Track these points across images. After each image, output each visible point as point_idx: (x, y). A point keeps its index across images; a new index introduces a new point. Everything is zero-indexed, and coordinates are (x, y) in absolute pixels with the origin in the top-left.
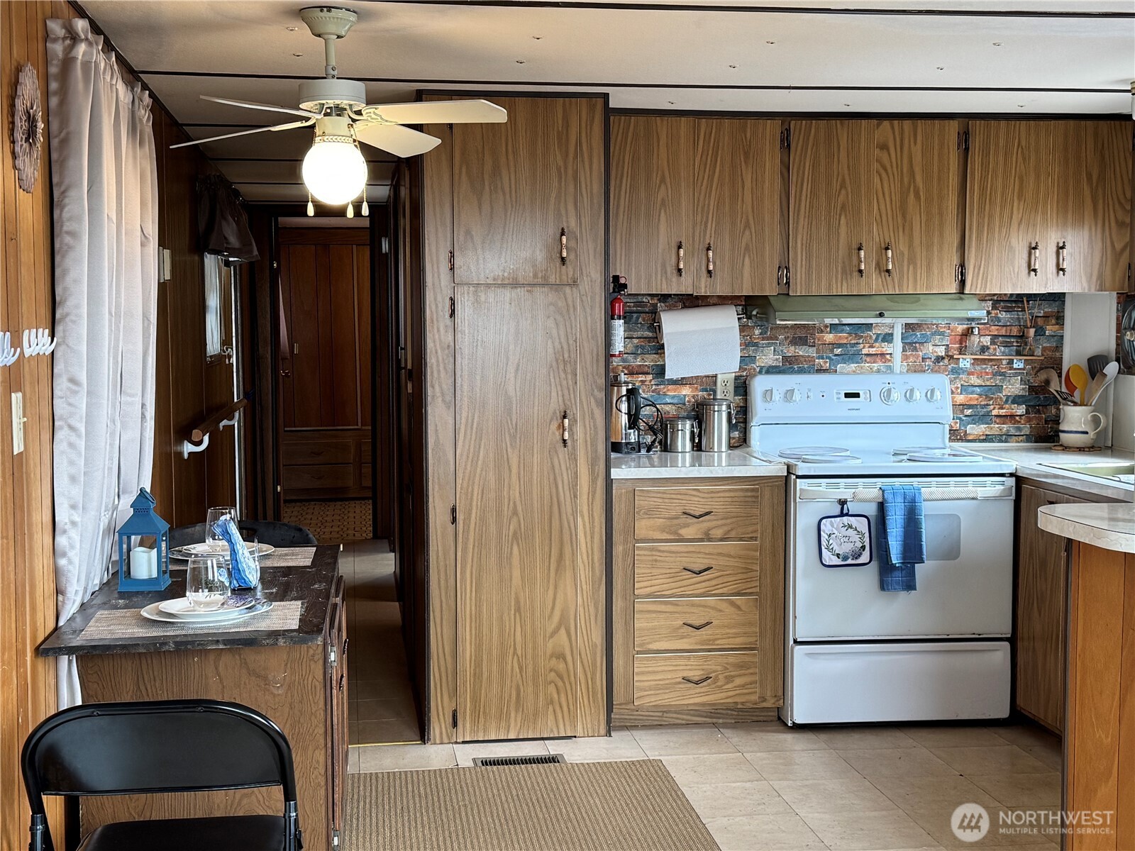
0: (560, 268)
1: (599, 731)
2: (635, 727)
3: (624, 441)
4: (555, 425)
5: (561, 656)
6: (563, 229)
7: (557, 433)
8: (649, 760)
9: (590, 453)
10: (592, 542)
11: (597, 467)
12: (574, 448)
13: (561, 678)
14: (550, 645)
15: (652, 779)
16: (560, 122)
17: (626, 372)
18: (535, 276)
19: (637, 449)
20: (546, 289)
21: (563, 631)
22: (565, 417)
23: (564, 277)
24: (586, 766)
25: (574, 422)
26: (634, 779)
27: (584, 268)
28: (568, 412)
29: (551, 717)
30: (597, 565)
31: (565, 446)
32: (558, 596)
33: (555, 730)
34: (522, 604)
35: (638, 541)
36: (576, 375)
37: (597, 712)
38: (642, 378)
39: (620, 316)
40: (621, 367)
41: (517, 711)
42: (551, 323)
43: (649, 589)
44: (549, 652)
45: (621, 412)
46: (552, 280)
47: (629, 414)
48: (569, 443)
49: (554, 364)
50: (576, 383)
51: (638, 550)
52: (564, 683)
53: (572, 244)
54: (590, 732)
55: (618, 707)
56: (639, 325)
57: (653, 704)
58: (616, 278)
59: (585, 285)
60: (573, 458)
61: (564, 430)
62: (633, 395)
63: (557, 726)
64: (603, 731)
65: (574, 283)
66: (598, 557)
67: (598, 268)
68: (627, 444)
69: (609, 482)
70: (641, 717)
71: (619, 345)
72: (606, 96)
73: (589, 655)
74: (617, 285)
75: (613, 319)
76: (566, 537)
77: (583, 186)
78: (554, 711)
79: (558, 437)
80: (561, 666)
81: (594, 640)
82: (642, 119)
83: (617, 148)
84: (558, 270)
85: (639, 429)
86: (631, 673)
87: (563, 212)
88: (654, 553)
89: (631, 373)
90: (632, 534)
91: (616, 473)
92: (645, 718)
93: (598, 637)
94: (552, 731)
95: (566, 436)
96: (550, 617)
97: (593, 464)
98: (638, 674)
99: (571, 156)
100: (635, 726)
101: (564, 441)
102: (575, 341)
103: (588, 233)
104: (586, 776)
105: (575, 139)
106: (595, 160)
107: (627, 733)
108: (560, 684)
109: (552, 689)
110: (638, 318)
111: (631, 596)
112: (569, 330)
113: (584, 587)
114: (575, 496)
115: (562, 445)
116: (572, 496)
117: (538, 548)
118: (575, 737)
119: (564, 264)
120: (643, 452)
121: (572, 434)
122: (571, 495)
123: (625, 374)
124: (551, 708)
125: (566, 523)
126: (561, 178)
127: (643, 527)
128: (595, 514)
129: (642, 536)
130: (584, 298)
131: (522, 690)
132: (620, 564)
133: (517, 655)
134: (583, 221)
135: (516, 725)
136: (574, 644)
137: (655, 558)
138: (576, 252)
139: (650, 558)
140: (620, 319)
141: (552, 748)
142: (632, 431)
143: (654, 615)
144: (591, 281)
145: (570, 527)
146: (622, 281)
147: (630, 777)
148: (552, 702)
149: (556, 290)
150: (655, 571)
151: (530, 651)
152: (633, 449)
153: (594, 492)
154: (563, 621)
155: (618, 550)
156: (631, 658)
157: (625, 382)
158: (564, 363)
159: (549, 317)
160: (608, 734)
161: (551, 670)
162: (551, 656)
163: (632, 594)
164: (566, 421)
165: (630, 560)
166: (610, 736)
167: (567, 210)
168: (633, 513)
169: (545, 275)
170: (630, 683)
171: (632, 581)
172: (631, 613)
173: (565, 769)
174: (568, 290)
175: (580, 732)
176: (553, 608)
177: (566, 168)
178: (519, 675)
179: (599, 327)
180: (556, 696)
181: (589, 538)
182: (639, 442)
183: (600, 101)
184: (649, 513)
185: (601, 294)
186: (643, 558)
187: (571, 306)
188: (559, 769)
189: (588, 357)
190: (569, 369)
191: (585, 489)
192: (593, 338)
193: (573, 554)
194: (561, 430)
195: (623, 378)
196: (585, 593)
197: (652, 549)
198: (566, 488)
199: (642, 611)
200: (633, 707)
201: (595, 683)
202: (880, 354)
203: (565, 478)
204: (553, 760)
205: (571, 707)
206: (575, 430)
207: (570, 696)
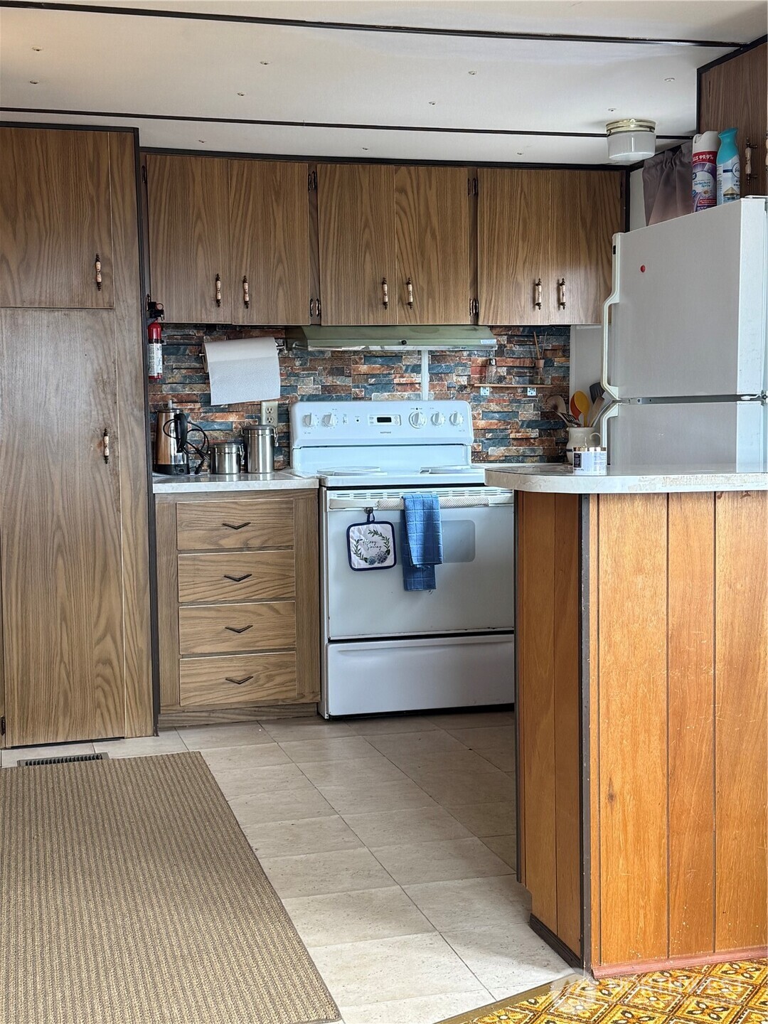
0: (96, 293)
1: (146, 731)
2: (184, 728)
3: (173, 463)
4: (97, 441)
5: (108, 662)
6: (97, 256)
7: (99, 450)
8: (189, 753)
9: (131, 471)
10: (136, 553)
11: (138, 483)
12: (115, 465)
13: (108, 682)
14: (96, 651)
15: (187, 768)
16: (91, 153)
17: (175, 400)
18: (72, 300)
19: (185, 470)
20: (83, 313)
21: (108, 638)
22: (105, 435)
23: (101, 301)
24: (127, 761)
25: (114, 438)
26: (170, 768)
27: (120, 293)
28: (108, 430)
29: (99, 720)
30: (141, 575)
31: (106, 463)
32: (103, 604)
33: (103, 732)
34: (68, 614)
35: (180, 552)
36: (116, 395)
37: (144, 714)
38: (190, 406)
39: (158, 340)
40: (170, 396)
41: (65, 716)
42: (89, 346)
43: (191, 597)
44: (95, 658)
45: (170, 436)
46: (88, 305)
47: (177, 438)
48: (110, 459)
49: (94, 383)
50: (116, 403)
51: (180, 560)
52: (111, 686)
53: (106, 270)
54: (137, 733)
55: (165, 708)
56: (187, 357)
57: (199, 704)
58: (152, 305)
59: (121, 309)
60: (116, 474)
61: (105, 447)
62: (180, 420)
63: (105, 729)
64: (150, 731)
65: (110, 308)
66: (143, 567)
67: (134, 293)
68: (176, 466)
69: (151, 497)
70: (189, 718)
71: (157, 368)
72: (135, 131)
73: (135, 660)
74: (152, 311)
75: (151, 341)
76: (110, 549)
77: (117, 216)
78: (102, 714)
79: (100, 454)
80: (108, 671)
81: (140, 646)
82: (177, 158)
83: (154, 185)
84: (94, 294)
85: (187, 453)
86: (177, 676)
87: (97, 238)
88: (196, 563)
89: (180, 402)
90: (175, 546)
91: (158, 488)
92: (192, 718)
93: (143, 642)
94: (100, 733)
95: (107, 452)
96: (96, 624)
97: (134, 481)
98: (183, 676)
99: (103, 185)
100: (183, 726)
101: (106, 458)
102: (114, 363)
103: (123, 260)
104: (124, 769)
105: (106, 170)
106: (127, 191)
107: (175, 732)
108: (107, 688)
109: (99, 694)
110: (185, 350)
111: (176, 603)
112: (107, 352)
113: (129, 596)
114: (118, 510)
115: (104, 461)
116: (115, 510)
117: (82, 559)
118: (123, 738)
119: (99, 289)
120: (192, 474)
121: (113, 451)
122: (113, 509)
123: (173, 403)
124: (98, 711)
125: (109, 536)
126: (94, 207)
127: (185, 538)
128: (138, 526)
129: (185, 548)
130: (121, 322)
131: (70, 696)
132: (164, 574)
133: (65, 663)
134: (118, 249)
135: (64, 729)
136: (120, 650)
137: (196, 567)
138: (111, 278)
139: (192, 567)
140: (158, 343)
141: (99, 748)
142: (181, 454)
143: (197, 621)
144: (128, 306)
145: (113, 539)
146: (159, 307)
147: (166, 767)
148: (99, 706)
149: (93, 314)
150: (197, 580)
151: (76, 657)
152: (182, 471)
153: (137, 506)
154: (109, 629)
155: (162, 560)
156: (177, 663)
157: (173, 409)
158: (104, 384)
159: (87, 340)
160: (156, 733)
161: (98, 675)
162: (98, 662)
163: (176, 601)
164: (107, 438)
165: (173, 570)
166: (157, 735)
167: (100, 239)
168: (176, 525)
169: (82, 300)
170: (176, 686)
171: (176, 589)
172: (175, 620)
173: (105, 764)
174: (105, 314)
175: (127, 733)
176: (98, 617)
177: (98, 198)
178: (66, 681)
179: (136, 350)
180: (103, 700)
181: (132, 549)
182: (188, 465)
183: (130, 136)
184: (190, 525)
185: (138, 319)
186: (186, 567)
187: (109, 330)
188: (100, 764)
189: (127, 379)
190: (108, 390)
191: (128, 502)
192: (131, 360)
193: (118, 563)
194: (103, 448)
195: (171, 405)
196: (130, 601)
197: (194, 559)
198: (109, 501)
199: (186, 617)
200: (179, 708)
201: (142, 686)
202: (410, 384)
203: (108, 493)
204: (98, 757)
205: (119, 710)
206: (116, 447)
207: (117, 700)
